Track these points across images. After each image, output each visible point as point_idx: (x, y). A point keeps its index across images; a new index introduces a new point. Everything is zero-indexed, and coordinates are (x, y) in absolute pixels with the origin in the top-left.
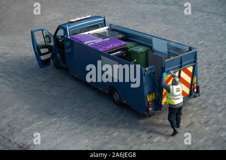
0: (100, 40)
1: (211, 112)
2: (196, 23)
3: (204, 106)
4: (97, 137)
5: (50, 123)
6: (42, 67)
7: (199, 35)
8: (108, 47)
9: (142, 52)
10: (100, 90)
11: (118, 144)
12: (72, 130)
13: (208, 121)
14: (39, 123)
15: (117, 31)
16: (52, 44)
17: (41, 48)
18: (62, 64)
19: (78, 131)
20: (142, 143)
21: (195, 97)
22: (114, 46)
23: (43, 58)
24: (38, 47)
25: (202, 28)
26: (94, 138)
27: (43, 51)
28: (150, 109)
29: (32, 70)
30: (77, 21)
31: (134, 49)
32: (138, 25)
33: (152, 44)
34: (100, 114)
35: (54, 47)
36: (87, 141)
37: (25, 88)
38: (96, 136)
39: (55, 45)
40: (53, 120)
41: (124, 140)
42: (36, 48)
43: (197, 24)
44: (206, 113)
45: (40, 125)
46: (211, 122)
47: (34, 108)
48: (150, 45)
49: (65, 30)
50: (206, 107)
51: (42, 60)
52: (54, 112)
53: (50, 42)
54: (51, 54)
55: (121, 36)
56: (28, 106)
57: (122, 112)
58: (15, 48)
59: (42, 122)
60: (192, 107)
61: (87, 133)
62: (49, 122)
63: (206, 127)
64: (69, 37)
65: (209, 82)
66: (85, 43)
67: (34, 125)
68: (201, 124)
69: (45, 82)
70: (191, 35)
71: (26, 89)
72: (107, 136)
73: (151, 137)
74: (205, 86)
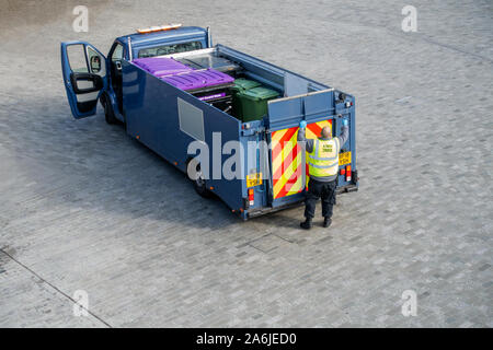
0: (188, 71)
1: (373, 221)
2: (411, 63)
3: (363, 211)
4: (144, 246)
5: (66, 216)
6: (77, 117)
7: (408, 85)
8: (196, 84)
9: (260, 99)
10: (173, 166)
11: (177, 260)
12: (101, 230)
13: (360, 237)
14: (45, 214)
15: (227, 58)
16: (102, 73)
17: (79, 79)
18: (118, 116)
19: (113, 232)
20: (222, 263)
21: (346, 191)
22: (209, 82)
23: (81, 98)
24: (72, 76)
25: (417, 73)
26: (137, 247)
27: (81, 85)
28: (251, 203)
29: (62, 122)
30: (152, 32)
31: (248, 93)
32: (294, 59)
33: (283, 85)
34: (162, 208)
35: (105, 80)
36: (123, 250)
37: (38, 152)
38: (143, 243)
39: (107, 76)
40: (73, 210)
41: (192, 254)
42: (68, 78)
43: (411, 66)
44: (362, 223)
45: (46, 217)
46: (365, 239)
47: (43, 188)
48: (280, 87)
49: (125, 47)
50: (366, 213)
51: (79, 103)
52: (78, 197)
53: (99, 70)
54: (98, 92)
55: (232, 67)
56: (35, 183)
57: (206, 208)
58: (40, 80)
59: (52, 212)
60: (341, 211)
61: (128, 237)
62: (62, 214)
63: (352, 246)
64: (130, 61)
65: (390, 170)
66: (156, 73)
67: (35, 217)
68: (344, 239)
69: (78, 145)
70: (392, 84)
71: (39, 155)
72: (162, 246)
73: (244, 253)
74: (380, 178)
